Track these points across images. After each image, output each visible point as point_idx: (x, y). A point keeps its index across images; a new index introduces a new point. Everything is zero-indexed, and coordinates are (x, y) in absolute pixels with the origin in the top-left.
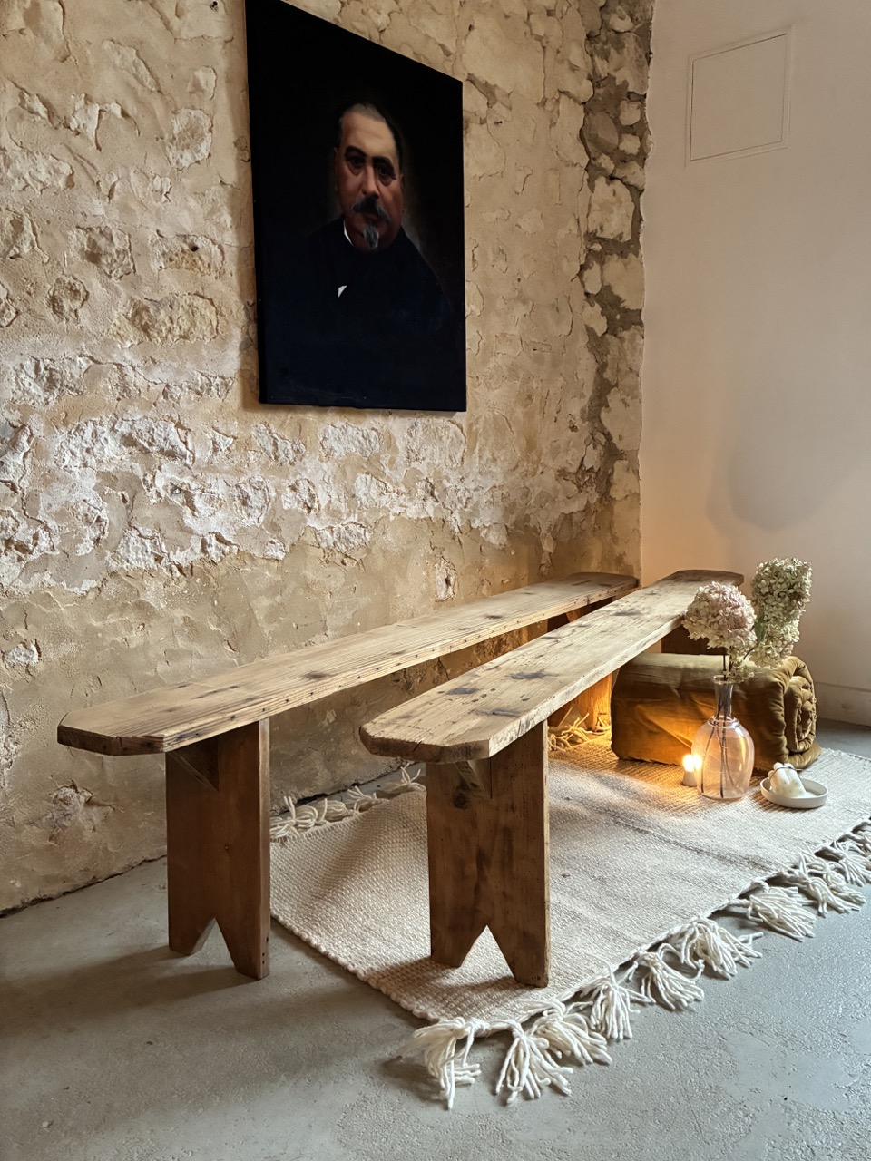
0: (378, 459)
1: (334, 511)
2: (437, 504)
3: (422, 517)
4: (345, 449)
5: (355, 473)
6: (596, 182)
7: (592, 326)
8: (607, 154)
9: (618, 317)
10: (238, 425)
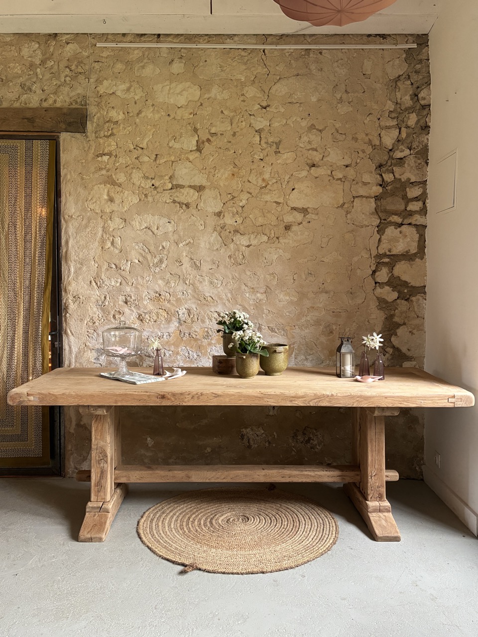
6: (386, 230)
7: (383, 297)
8: (396, 214)
9: (406, 291)
10: (174, 348)
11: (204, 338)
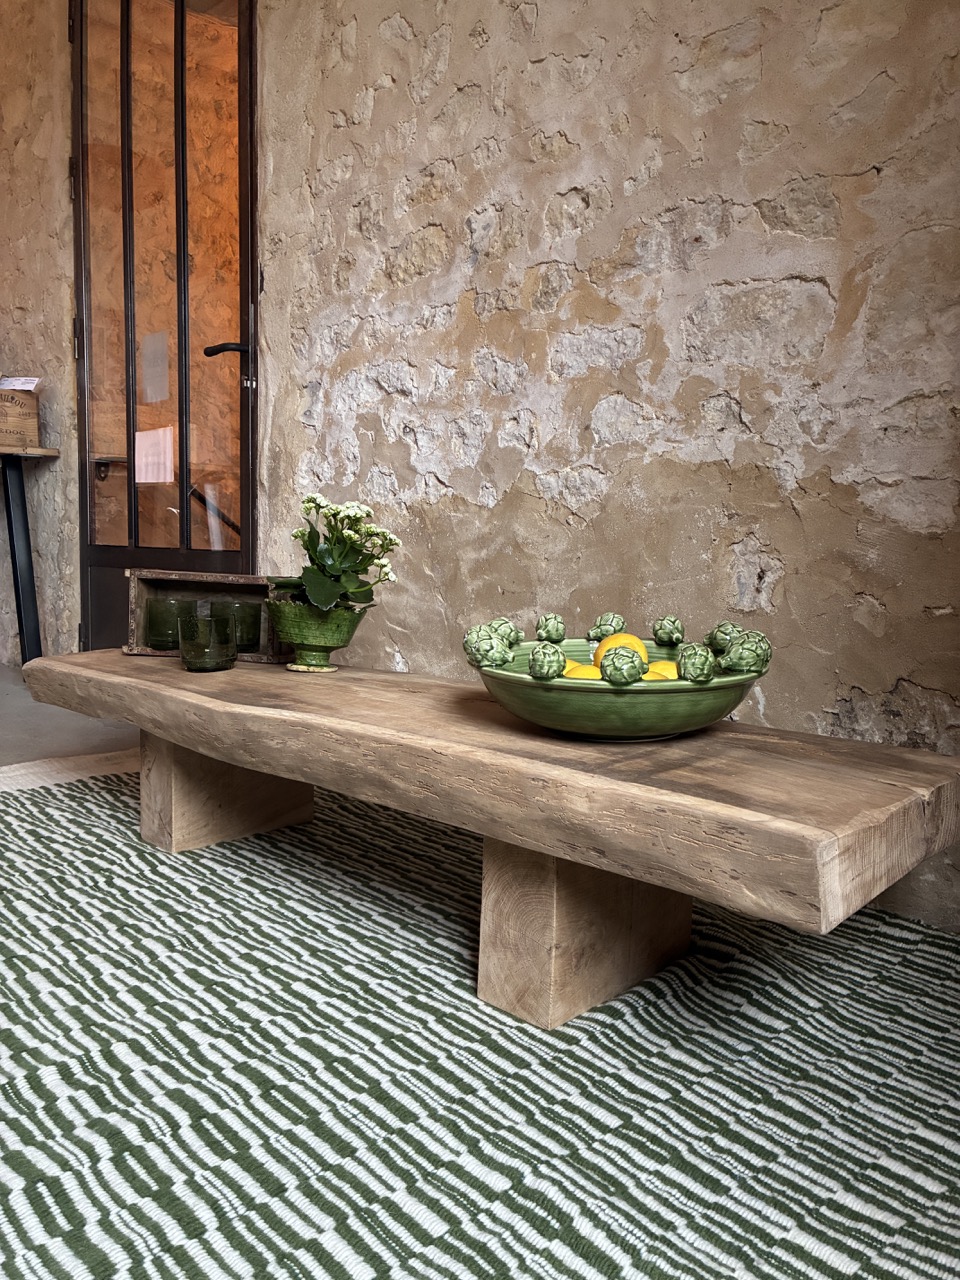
0: (633, 371)
1: (560, 449)
2: (745, 437)
3: (710, 459)
4: (586, 362)
5: (598, 394)
10: (459, 353)
11: (537, 304)
